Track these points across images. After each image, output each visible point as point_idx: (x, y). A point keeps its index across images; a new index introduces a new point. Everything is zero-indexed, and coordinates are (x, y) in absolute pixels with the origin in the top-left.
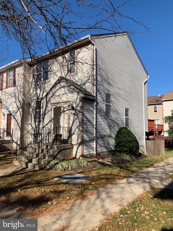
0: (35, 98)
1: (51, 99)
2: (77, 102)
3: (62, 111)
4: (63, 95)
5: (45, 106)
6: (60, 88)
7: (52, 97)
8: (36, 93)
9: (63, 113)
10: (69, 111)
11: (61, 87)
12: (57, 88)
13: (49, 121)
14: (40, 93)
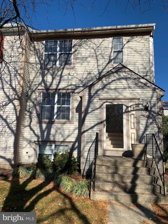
0: (39, 88)
1: (99, 92)
2: (152, 101)
3: (124, 111)
4: (125, 89)
5: (87, 101)
6: (119, 79)
7: (101, 90)
8: (43, 80)
9: (126, 114)
10: (137, 111)
11: (121, 78)
12: (112, 78)
13: (96, 123)
14: (52, 81)
